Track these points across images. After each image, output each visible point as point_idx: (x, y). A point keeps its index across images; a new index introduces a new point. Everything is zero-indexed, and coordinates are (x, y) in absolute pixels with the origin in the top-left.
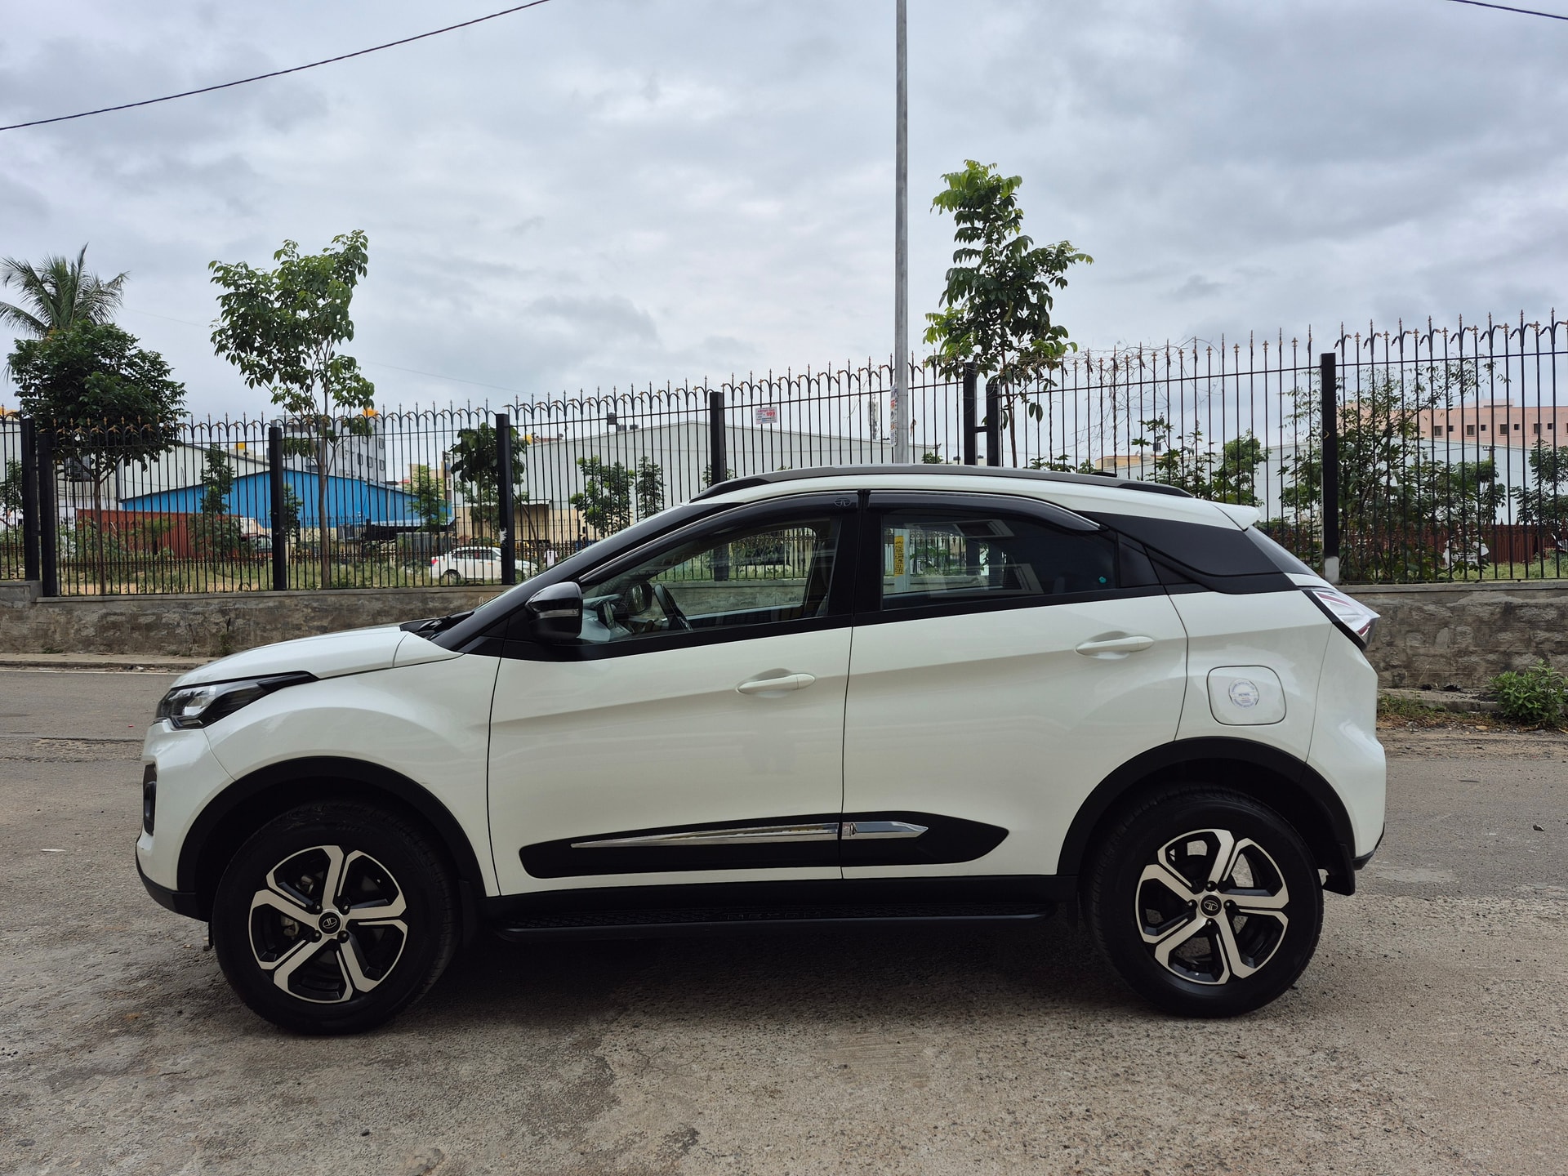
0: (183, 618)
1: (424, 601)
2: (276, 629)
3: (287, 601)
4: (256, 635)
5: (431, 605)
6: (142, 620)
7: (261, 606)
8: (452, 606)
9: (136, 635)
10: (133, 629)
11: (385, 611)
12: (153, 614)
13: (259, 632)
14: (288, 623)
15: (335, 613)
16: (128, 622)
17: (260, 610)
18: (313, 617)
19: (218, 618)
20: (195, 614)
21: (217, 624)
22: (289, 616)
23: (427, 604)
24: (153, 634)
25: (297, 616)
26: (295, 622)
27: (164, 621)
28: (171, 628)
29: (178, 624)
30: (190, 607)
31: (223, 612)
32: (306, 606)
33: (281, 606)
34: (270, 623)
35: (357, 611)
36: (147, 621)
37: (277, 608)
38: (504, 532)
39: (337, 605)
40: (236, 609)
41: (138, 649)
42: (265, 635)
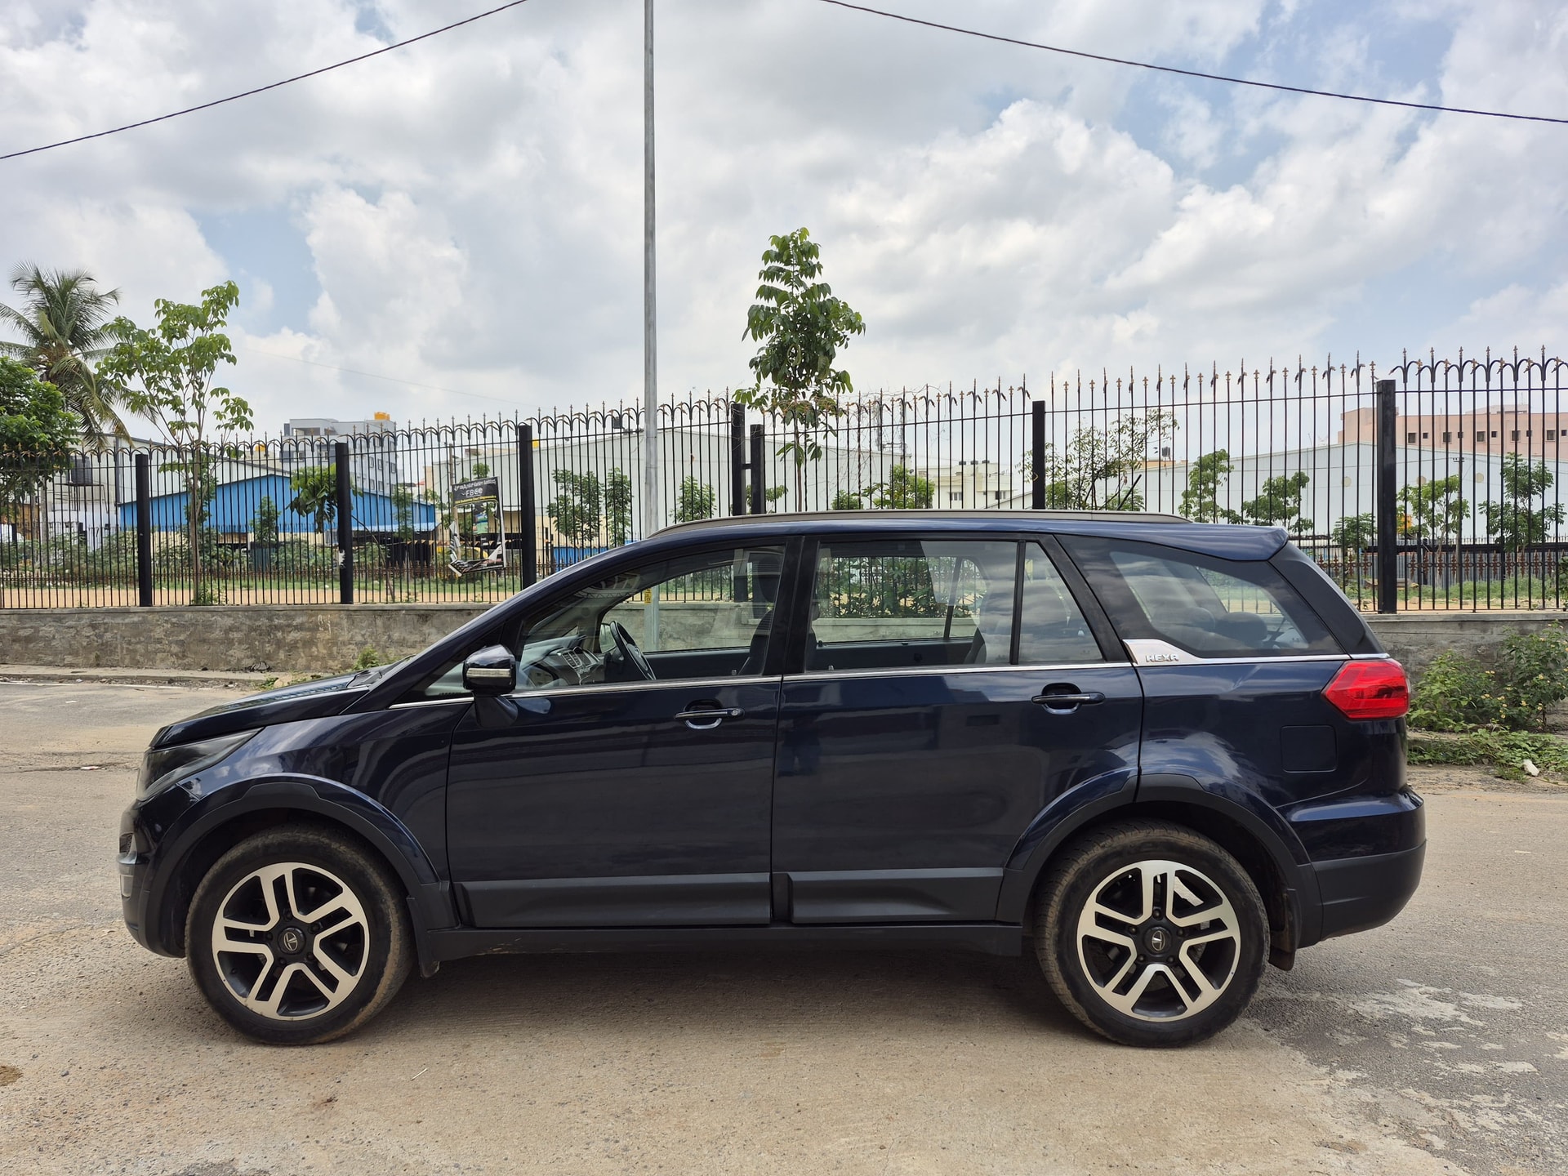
0: (57, 631)
1: (270, 619)
2: (139, 642)
3: (150, 617)
4: (122, 648)
5: (276, 622)
6: (22, 633)
7: (127, 621)
8: (295, 623)
9: (16, 646)
10: (14, 641)
11: (235, 627)
12: (31, 627)
13: (125, 645)
14: (151, 637)
15: (192, 629)
16: (9, 635)
17: (126, 624)
18: (173, 632)
19: (88, 632)
20: (69, 627)
21: (88, 637)
22: (151, 631)
23: (272, 620)
24: (31, 645)
25: (158, 631)
26: (157, 636)
27: (41, 634)
28: (48, 641)
29: (54, 637)
30: (64, 621)
31: (94, 627)
32: (166, 622)
33: (144, 621)
34: (135, 638)
35: (210, 626)
36: (26, 634)
37: (141, 623)
38: (343, 554)
39: (194, 621)
40: (105, 624)
41: (18, 660)
42: (131, 648)
